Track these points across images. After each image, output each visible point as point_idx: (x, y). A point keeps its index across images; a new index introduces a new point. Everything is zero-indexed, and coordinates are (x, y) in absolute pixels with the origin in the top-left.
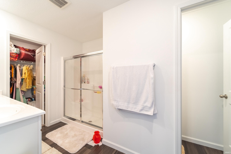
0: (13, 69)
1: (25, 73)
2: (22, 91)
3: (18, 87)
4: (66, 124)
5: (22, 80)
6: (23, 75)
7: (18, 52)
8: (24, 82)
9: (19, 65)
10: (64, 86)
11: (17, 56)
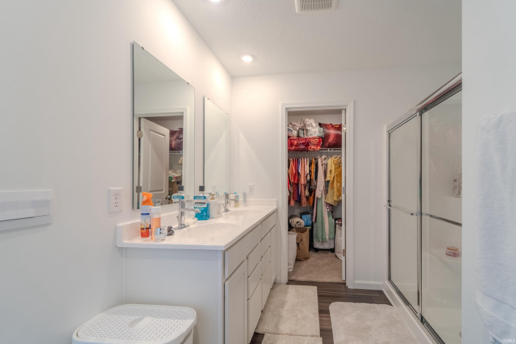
0: (313, 166)
1: (331, 171)
2: (327, 204)
3: (320, 197)
4: (390, 304)
5: (327, 183)
6: (328, 175)
7: (322, 134)
8: (329, 188)
9: (323, 157)
10: (389, 201)
11: (319, 142)
